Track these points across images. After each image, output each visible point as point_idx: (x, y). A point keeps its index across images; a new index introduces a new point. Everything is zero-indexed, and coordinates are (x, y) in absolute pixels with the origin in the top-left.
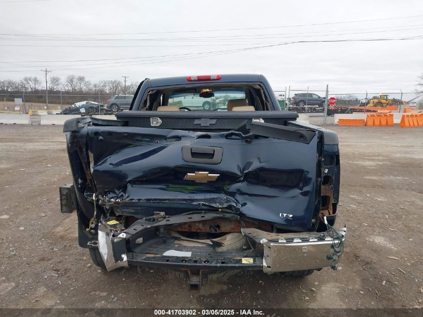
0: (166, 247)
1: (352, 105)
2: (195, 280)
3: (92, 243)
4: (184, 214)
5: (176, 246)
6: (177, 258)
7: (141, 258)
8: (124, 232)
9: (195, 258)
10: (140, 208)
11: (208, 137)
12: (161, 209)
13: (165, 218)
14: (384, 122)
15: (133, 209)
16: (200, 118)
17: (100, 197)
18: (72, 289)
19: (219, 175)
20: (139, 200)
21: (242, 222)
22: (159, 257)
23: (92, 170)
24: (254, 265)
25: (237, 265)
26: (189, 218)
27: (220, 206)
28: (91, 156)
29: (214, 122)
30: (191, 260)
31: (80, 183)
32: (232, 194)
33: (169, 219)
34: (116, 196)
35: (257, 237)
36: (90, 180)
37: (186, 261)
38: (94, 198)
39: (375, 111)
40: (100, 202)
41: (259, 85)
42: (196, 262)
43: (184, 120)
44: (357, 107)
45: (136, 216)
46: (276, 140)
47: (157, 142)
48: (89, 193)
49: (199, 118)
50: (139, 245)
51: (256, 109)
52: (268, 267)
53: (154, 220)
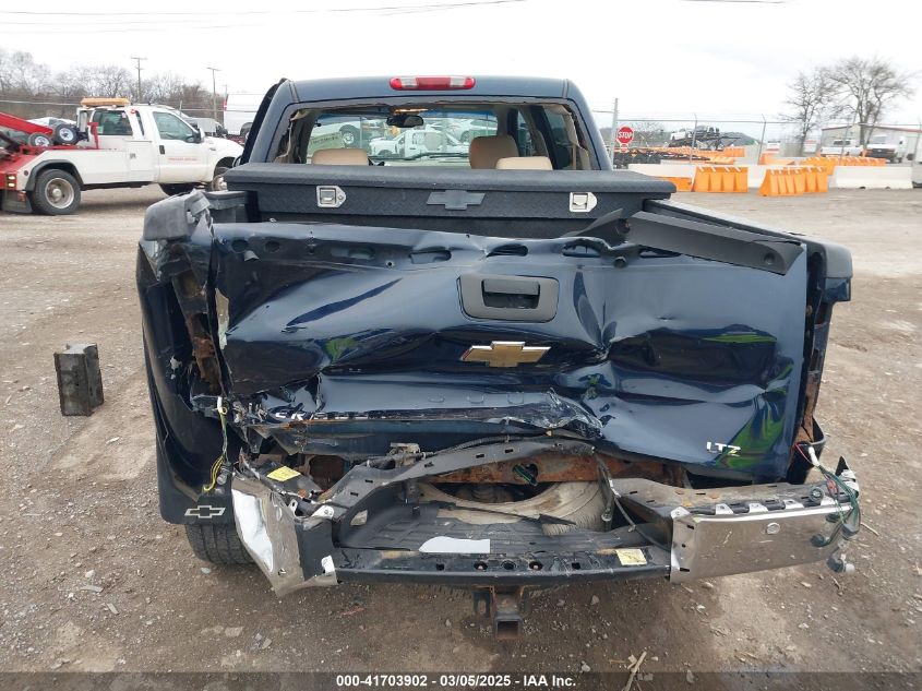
0: (421, 528)
1: (654, 143)
2: (507, 609)
3: (196, 512)
4: (463, 446)
5: (447, 524)
6: (461, 557)
7: (370, 565)
8: (329, 504)
9: (505, 555)
10: (353, 437)
11: (521, 251)
12: (409, 437)
13: (418, 459)
14: (729, 185)
15: (338, 439)
16: (444, 190)
17: (237, 406)
18: (150, 623)
19: (548, 348)
20: (352, 415)
21: (598, 459)
22: (414, 558)
23: (223, 341)
24: (649, 567)
25: (611, 570)
26: (478, 457)
27: (551, 425)
28: (223, 303)
29: (477, 198)
30: (495, 563)
31: (174, 367)
32: (575, 393)
33: (429, 460)
34: (287, 404)
35: (659, 503)
36: (205, 361)
37: (485, 566)
38: (220, 410)
39: (706, 159)
40: (237, 419)
41: (564, 105)
42: (509, 566)
43: (404, 193)
44: (664, 148)
45: (344, 455)
46: (700, 263)
47: (390, 264)
48: (202, 395)
49: (441, 189)
50: (357, 528)
51: (556, 166)
52: (682, 570)
53: (391, 465)
